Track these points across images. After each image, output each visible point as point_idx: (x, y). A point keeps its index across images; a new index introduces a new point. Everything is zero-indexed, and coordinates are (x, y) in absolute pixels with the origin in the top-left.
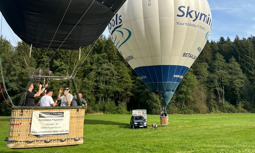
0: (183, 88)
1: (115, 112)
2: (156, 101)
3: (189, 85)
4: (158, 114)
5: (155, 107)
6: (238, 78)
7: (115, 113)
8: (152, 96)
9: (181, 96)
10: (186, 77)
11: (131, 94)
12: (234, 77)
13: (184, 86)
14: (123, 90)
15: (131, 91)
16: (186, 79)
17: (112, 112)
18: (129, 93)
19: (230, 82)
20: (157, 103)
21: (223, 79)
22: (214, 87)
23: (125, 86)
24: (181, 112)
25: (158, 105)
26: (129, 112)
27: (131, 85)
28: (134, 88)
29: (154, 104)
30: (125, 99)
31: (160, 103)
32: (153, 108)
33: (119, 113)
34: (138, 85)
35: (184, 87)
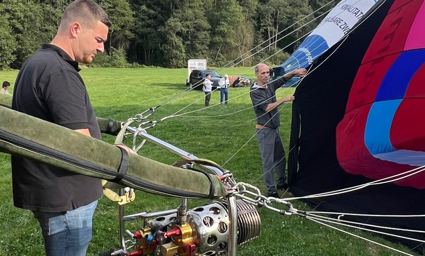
0: (222, 27)
1: (107, 64)
2: (178, 48)
3: (231, 22)
4: (180, 68)
5: (176, 57)
6: (301, 12)
7: (107, 66)
8: (172, 39)
9: (217, 39)
10: (228, 9)
11: (132, 36)
12: (296, 10)
13: (223, 23)
14: (119, 29)
15: (131, 30)
16: (228, 12)
17: (103, 65)
18: (127, 33)
19: (289, 18)
20: (179, 50)
21: (279, 14)
22: (264, 26)
23: (121, 20)
24: (214, 64)
25: (181, 52)
26: (131, 65)
27: (132, 19)
28: (135, 25)
29: (175, 52)
30: (121, 43)
31: (184, 51)
32: (172, 58)
33: (114, 65)
34: (143, 20)
35: (223, 25)
